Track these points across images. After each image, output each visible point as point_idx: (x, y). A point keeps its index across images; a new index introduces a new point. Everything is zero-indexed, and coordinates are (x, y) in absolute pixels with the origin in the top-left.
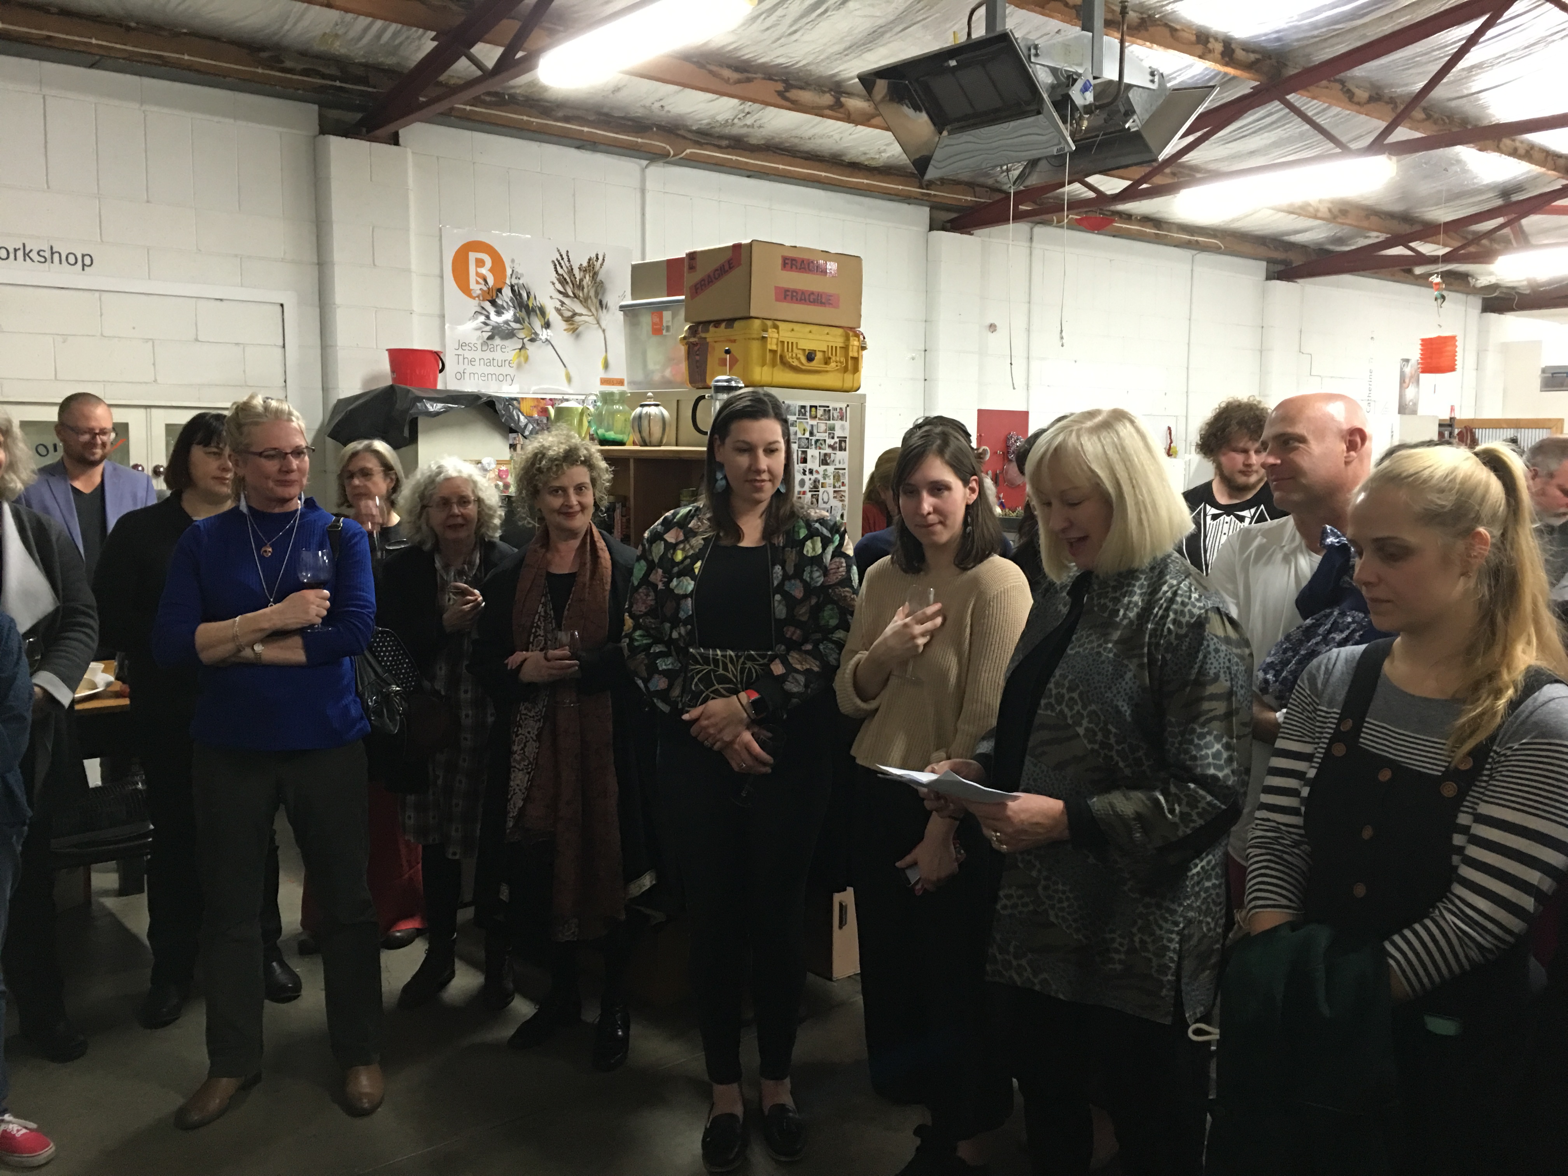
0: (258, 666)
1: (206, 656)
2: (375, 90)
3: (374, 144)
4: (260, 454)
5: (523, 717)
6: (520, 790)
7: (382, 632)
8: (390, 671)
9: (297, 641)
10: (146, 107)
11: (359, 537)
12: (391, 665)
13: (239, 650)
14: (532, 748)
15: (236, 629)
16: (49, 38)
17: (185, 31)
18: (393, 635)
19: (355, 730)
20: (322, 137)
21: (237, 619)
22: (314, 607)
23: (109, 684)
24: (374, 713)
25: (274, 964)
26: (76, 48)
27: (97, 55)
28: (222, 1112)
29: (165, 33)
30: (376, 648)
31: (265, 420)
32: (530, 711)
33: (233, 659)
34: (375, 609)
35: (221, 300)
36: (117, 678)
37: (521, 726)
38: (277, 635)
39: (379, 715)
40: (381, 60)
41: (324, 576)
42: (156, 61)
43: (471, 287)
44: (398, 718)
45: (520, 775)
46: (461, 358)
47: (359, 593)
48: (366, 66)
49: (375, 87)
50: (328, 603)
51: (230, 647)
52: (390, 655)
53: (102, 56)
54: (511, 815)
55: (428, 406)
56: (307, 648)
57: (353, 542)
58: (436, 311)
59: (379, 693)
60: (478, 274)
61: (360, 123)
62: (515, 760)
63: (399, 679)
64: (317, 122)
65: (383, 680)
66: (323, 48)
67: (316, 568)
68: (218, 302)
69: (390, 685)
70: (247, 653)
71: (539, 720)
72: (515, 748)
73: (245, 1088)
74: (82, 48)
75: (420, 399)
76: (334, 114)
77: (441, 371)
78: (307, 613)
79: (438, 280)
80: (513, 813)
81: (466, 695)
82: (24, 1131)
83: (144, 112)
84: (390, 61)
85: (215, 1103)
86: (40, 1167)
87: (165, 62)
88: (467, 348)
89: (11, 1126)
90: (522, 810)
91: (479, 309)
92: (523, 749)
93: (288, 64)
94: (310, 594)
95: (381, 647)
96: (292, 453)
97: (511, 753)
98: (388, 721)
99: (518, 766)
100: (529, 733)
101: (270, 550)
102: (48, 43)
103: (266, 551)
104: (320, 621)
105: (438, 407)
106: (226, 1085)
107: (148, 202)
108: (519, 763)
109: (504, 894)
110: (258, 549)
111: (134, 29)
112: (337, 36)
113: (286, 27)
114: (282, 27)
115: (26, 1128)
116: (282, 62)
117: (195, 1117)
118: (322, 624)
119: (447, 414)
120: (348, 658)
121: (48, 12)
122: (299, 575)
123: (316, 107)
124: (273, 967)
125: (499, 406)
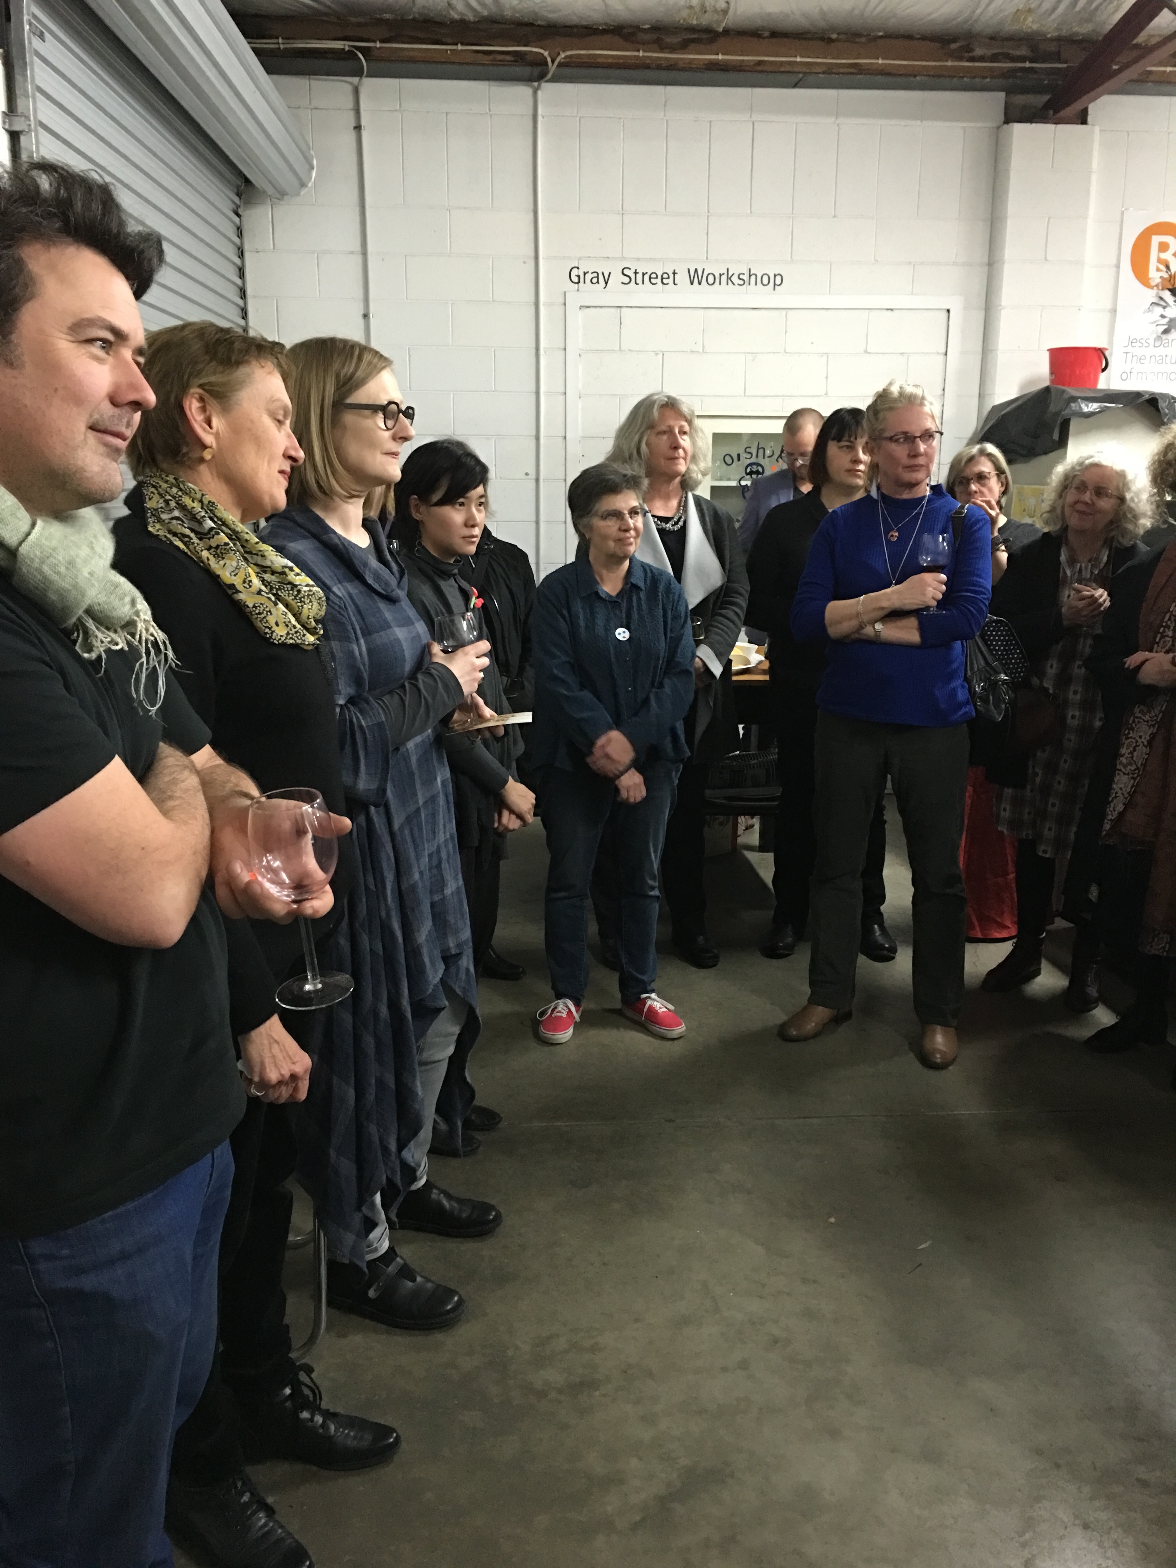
0: (877, 644)
1: (834, 631)
2: (1065, 65)
3: (1060, 127)
4: (891, 439)
5: (1136, 720)
6: (1123, 794)
7: (996, 621)
8: (999, 660)
9: (913, 622)
10: (841, 120)
11: (981, 524)
12: (1002, 654)
13: (861, 627)
14: (1141, 753)
15: (860, 607)
16: (760, 63)
17: (881, 34)
18: (1007, 625)
19: (960, 713)
20: (1005, 126)
21: (862, 597)
22: (930, 589)
23: (760, 662)
24: (980, 698)
25: (876, 926)
26: (783, 69)
27: (799, 73)
28: (816, 1035)
29: (863, 40)
30: (989, 636)
31: (900, 405)
32: (1144, 715)
33: (857, 636)
34: (990, 596)
35: (892, 310)
36: (766, 658)
37: (1133, 729)
38: (895, 615)
39: (985, 701)
40: (1075, 29)
41: (942, 561)
42: (851, 70)
43: (1150, 276)
44: (1003, 706)
45: (1125, 778)
46: (1129, 356)
47: (975, 578)
48: (1059, 39)
49: (1066, 63)
50: (944, 587)
51: (854, 623)
52: (1002, 645)
53: (805, 73)
54: (1110, 817)
55: (1083, 406)
56: (922, 629)
57: (975, 528)
58: (1108, 305)
59: (987, 680)
60: (1160, 261)
61: (1047, 106)
62: (1121, 763)
63: (1009, 668)
64: (1003, 111)
65: (992, 668)
66: (1015, 27)
67: (936, 553)
68: (889, 312)
69: (999, 673)
70: (868, 631)
71: (1154, 726)
72: (1123, 751)
73: (837, 1020)
74: (788, 68)
75: (1074, 399)
76: (1020, 99)
77: (1103, 370)
78: (924, 594)
79: (1114, 269)
80: (1112, 815)
81: (1075, 694)
82: (664, 1009)
83: (838, 125)
84: (1084, 29)
85: (810, 1026)
86: (673, 1039)
87: (859, 70)
88: (1138, 344)
89: (656, 1003)
90: (1121, 814)
91: (1155, 300)
92: (1131, 753)
93: (979, 52)
94: (928, 577)
95: (994, 636)
96: (920, 437)
97: (1117, 755)
98: (992, 708)
99: (1123, 770)
100: (1140, 737)
101: (897, 534)
102: (759, 68)
103: (892, 536)
104: (935, 603)
105: (1094, 407)
106: (821, 1013)
107: (835, 217)
108: (1125, 766)
109: (1094, 893)
110: (886, 534)
111: (837, 40)
112: (1030, 11)
113: (978, 11)
114: (974, 12)
115: (666, 1008)
116: (972, 50)
117: (794, 1033)
118: (937, 606)
119: (1101, 414)
120: (959, 642)
121: (759, 36)
122: (920, 557)
123: (1002, 95)
124: (873, 929)
125: (1162, 405)
